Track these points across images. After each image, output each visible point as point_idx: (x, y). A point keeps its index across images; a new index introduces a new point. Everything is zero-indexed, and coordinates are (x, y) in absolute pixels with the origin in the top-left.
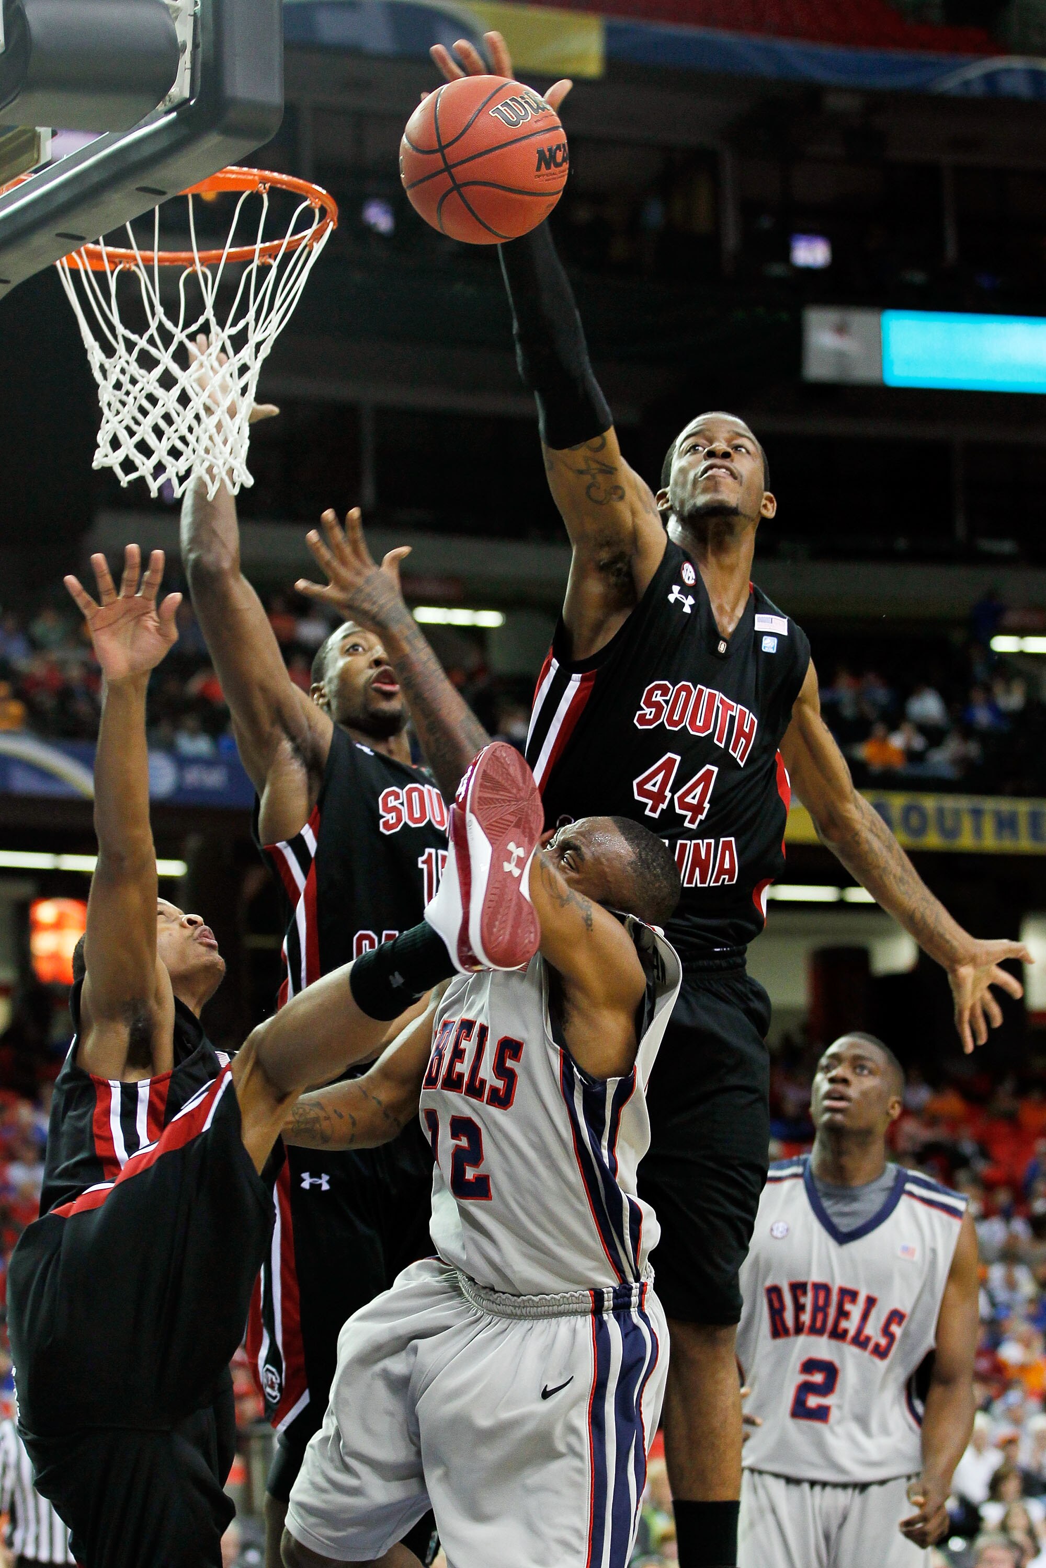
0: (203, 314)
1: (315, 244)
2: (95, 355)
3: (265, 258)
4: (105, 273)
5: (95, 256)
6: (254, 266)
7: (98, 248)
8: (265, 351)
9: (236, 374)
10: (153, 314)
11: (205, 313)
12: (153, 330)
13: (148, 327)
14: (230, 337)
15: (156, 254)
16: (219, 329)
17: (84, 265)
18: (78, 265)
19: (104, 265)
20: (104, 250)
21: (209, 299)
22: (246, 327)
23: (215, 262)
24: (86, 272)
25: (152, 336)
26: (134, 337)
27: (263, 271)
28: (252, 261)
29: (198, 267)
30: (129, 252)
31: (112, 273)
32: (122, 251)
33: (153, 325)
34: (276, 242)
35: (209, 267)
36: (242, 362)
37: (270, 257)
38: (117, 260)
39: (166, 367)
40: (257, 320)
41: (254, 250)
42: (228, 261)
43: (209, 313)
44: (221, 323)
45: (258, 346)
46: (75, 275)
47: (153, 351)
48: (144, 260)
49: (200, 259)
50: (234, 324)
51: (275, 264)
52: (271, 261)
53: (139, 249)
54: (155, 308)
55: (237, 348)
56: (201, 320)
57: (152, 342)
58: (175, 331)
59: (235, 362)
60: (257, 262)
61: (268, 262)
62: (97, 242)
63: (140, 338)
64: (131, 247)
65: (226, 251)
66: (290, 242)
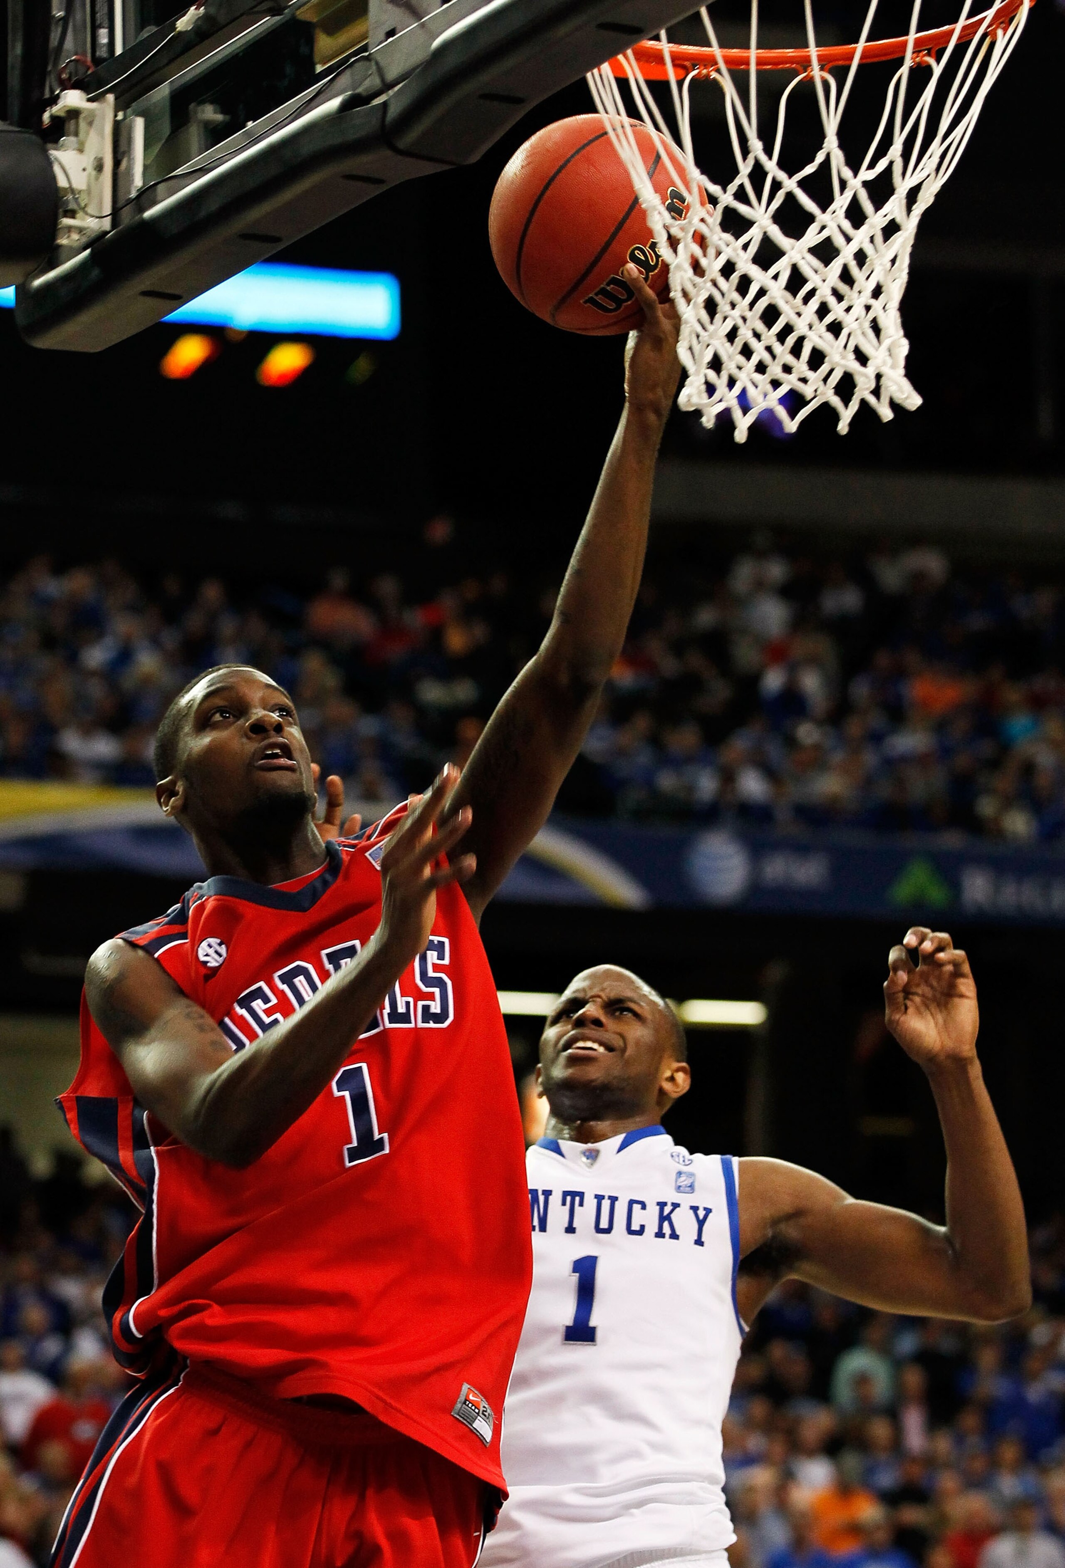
0: (820, 147)
1: (1000, 32)
3: (922, 56)
4: (667, 84)
5: (650, 58)
6: (904, 71)
7: (656, 46)
8: (925, 200)
9: (879, 238)
10: (745, 152)
11: (824, 145)
12: (743, 178)
13: (736, 172)
14: (865, 184)
15: (752, 54)
16: (847, 173)
19: (665, 73)
20: (665, 47)
21: (831, 123)
22: (888, 171)
23: (842, 64)
25: (741, 187)
26: (715, 189)
27: (920, 75)
28: (900, 62)
29: (816, 73)
30: (705, 50)
31: (680, 84)
33: (745, 168)
35: (832, 72)
36: (889, 218)
37: (931, 54)
38: (687, 63)
39: (765, 233)
40: (906, 155)
41: (904, 44)
42: (864, 61)
43: (831, 143)
44: (854, 165)
45: (912, 196)
47: (742, 209)
48: (731, 62)
49: (820, 58)
50: (871, 166)
52: (932, 61)
53: (722, 45)
54: (750, 143)
55: (879, 201)
56: (820, 157)
57: (741, 195)
58: (782, 176)
59: (876, 221)
60: (908, 63)
61: (926, 62)
62: (657, 38)
63: (725, 190)
64: (709, 45)
65: (861, 45)
66: (965, 28)
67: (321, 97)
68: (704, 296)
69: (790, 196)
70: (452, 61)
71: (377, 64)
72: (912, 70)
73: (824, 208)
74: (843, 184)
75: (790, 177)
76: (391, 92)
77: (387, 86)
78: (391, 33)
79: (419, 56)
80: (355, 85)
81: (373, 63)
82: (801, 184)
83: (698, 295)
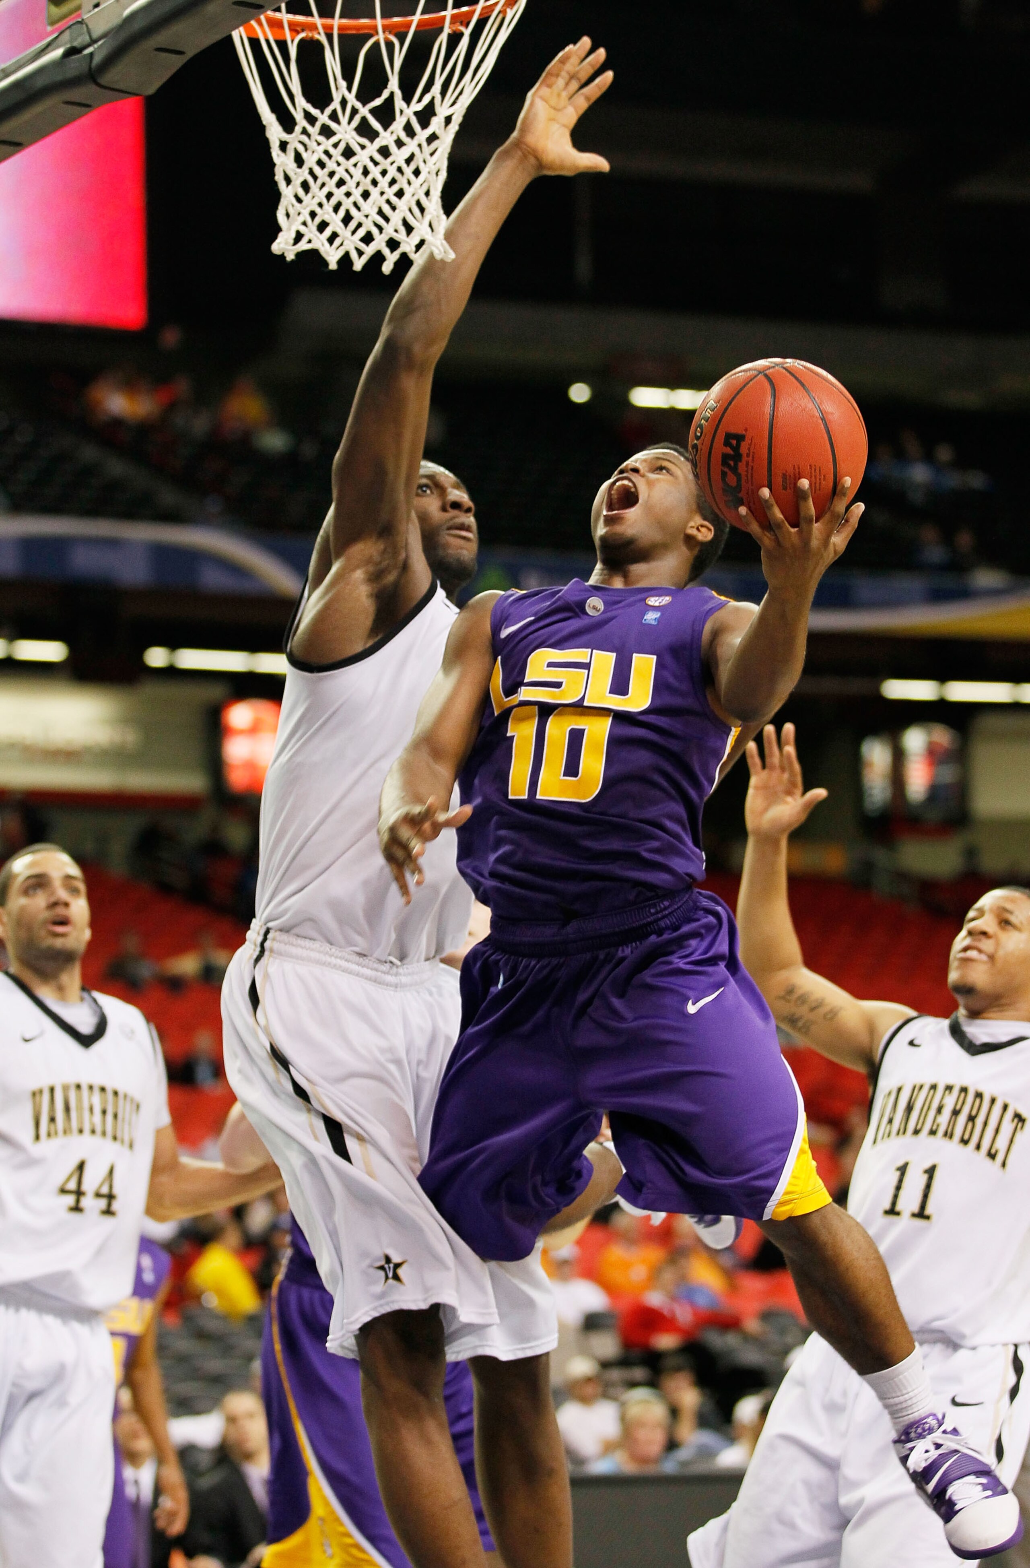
0: (386, 87)
1: (508, 10)
2: (274, 132)
3: (456, 25)
4: (286, 41)
5: (276, 24)
6: (443, 38)
7: (278, 15)
8: (457, 122)
10: (337, 86)
11: (389, 86)
12: (336, 105)
13: (330, 99)
14: (416, 112)
15: (337, 22)
16: (404, 105)
17: (264, 34)
18: (257, 34)
19: (284, 35)
20: (285, 17)
21: (394, 72)
22: (431, 103)
23: (403, 30)
24: (268, 41)
25: (334, 111)
26: (315, 112)
27: (454, 39)
28: (441, 30)
29: (383, 37)
30: (310, 19)
31: (292, 41)
32: (300, 18)
33: (336, 98)
34: (465, 9)
35: (395, 36)
36: (432, 132)
37: (462, 24)
38: (299, 29)
40: (443, 93)
41: (444, 17)
42: (418, 29)
43: (394, 84)
44: (408, 99)
45: (448, 119)
46: (255, 43)
47: (333, 124)
48: (325, 27)
50: (419, 101)
51: (467, 32)
52: (462, 29)
54: (339, 82)
55: (425, 124)
56: (385, 94)
57: (334, 117)
58: (358, 105)
59: (422, 135)
60: (447, 30)
61: (460, 30)
62: (278, 10)
63: (322, 112)
64: (312, 15)
65: (416, 18)
66: (483, 8)
67: (50, 48)
68: (301, 179)
69: (364, 119)
70: (138, 25)
71: (87, 26)
72: (449, 35)
73: (386, 127)
74: (401, 112)
75: (364, 105)
76: (96, 46)
77: (93, 42)
78: (97, 5)
79: (115, 21)
80: (72, 40)
81: (84, 26)
82: (373, 111)
83: (297, 179)
